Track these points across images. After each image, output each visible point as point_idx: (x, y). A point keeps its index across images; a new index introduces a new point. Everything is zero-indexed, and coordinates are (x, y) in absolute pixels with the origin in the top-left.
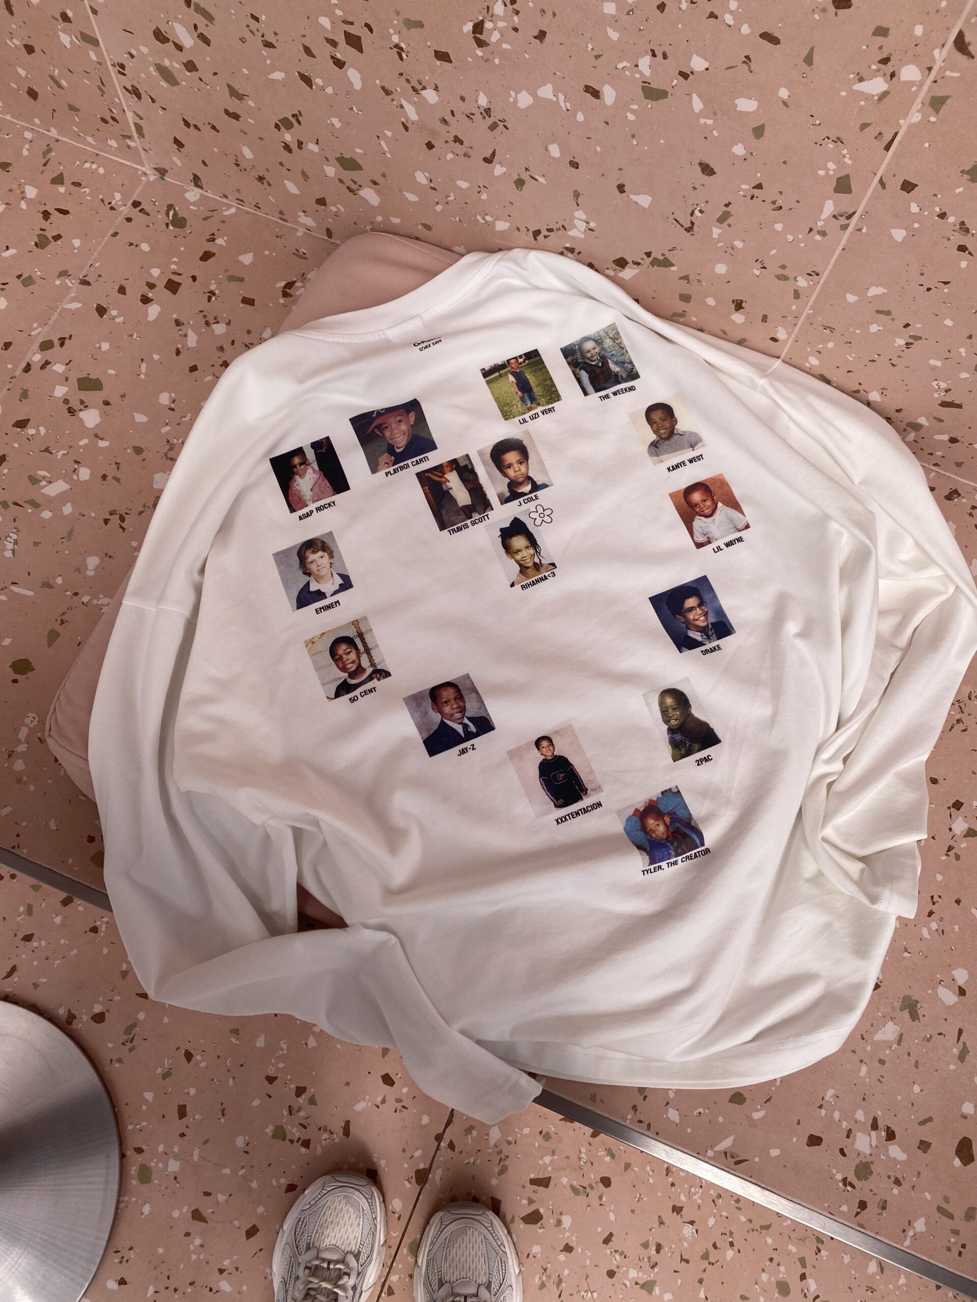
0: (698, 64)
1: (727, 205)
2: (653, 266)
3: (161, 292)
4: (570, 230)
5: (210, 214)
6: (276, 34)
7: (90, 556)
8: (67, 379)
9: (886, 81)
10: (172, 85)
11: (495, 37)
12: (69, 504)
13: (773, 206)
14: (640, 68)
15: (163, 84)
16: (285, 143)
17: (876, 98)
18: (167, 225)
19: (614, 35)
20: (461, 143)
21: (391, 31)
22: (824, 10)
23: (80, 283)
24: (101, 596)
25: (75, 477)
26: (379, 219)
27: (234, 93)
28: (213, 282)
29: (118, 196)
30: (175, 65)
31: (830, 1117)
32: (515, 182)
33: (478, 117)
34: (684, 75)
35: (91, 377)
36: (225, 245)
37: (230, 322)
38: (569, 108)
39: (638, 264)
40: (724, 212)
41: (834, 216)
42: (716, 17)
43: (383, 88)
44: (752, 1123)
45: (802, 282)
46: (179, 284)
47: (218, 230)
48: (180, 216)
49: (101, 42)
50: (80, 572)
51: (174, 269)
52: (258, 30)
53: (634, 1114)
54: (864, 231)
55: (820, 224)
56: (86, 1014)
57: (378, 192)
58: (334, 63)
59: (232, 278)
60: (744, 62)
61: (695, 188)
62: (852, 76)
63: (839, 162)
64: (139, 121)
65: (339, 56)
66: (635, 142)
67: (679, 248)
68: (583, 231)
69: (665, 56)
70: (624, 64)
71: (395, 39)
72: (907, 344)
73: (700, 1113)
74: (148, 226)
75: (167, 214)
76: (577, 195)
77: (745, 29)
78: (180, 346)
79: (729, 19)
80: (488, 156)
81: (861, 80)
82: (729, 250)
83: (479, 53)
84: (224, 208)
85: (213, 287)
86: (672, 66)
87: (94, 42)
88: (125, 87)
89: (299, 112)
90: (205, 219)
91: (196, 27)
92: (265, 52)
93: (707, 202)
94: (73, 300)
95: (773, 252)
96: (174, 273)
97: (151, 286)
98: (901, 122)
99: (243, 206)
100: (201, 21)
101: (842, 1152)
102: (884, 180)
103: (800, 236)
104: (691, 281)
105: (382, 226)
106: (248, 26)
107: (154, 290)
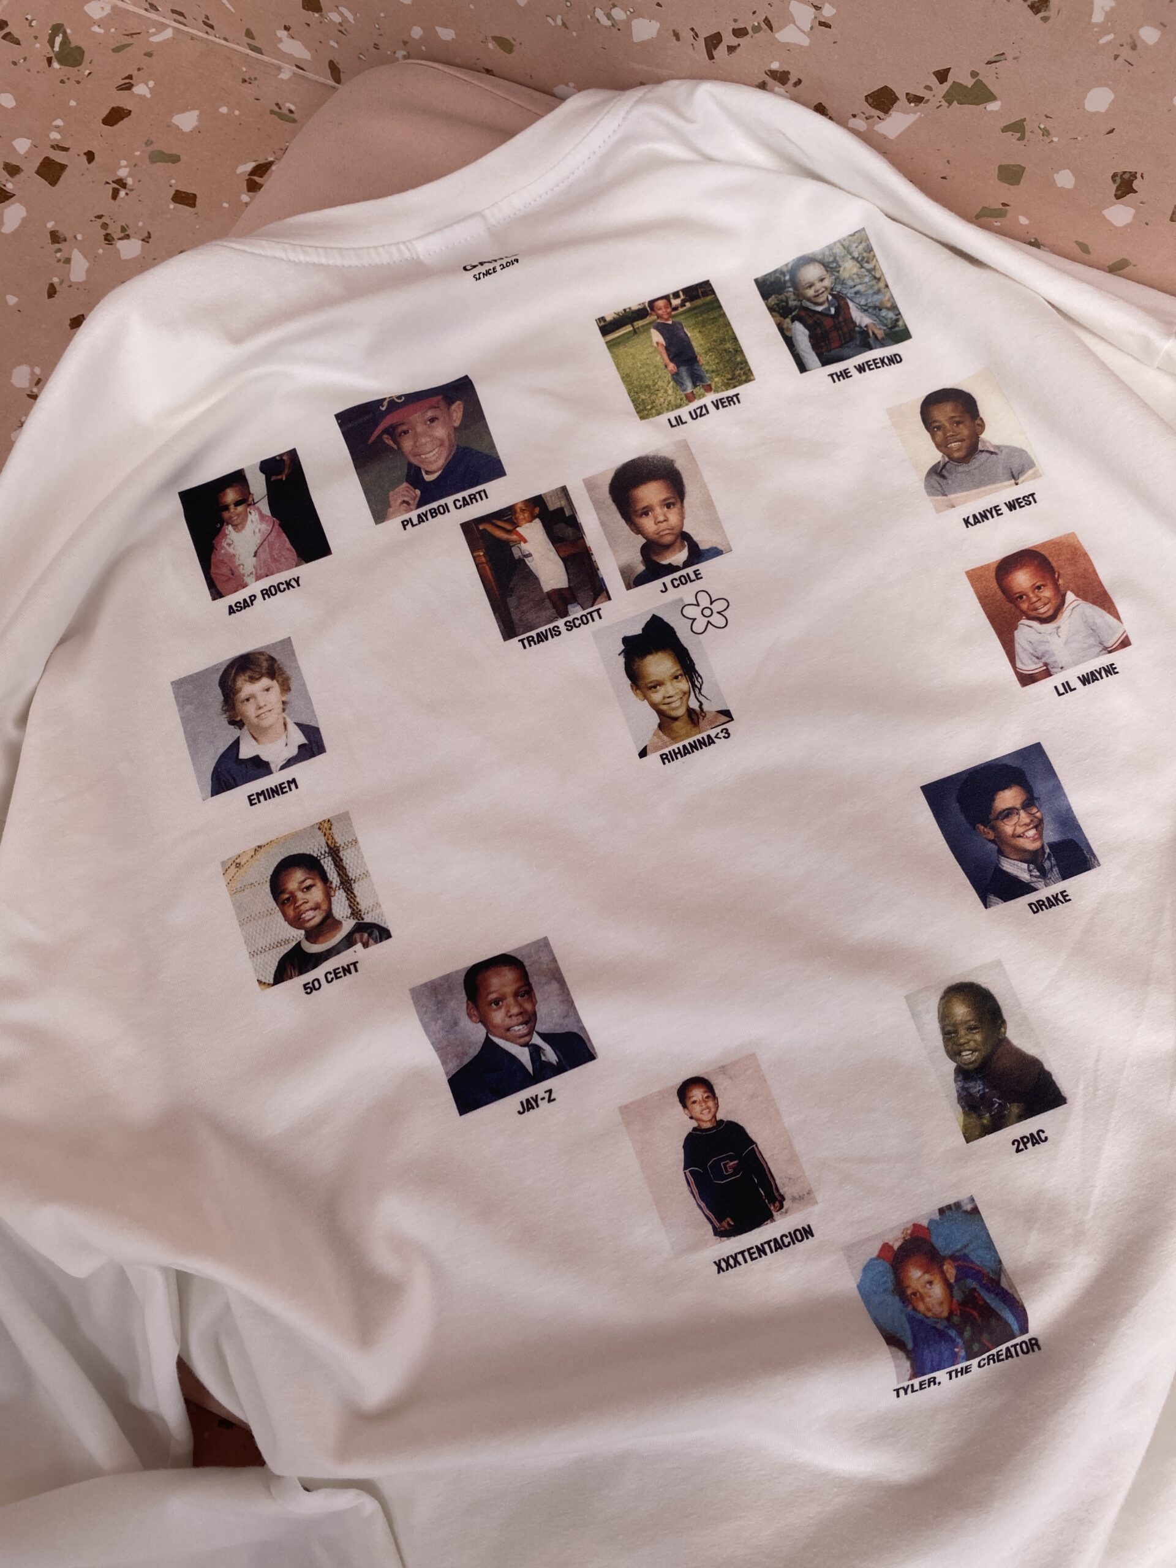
2: (950, 103)
3: (30, 182)
4: (781, 28)
5: (129, 40)
18: (49, 61)
26: (417, 32)
28: (124, 163)
36: (149, 96)
37: (149, 236)
39: (918, 100)
46: (63, 167)
47: (139, 69)
48: (73, 45)
51: (55, 140)
59: (159, 157)
67: (1011, 55)
68: (807, 29)
74: (15, 63)
75: (51, 43)
78: (56, 280)
82: (1126, 53)
84: (153, 30)
85: (122, 173)
90: (116, 50)
96: (57, 147)
97: (13, 170)
99: (185, 25)
104: (1027, 134)
105: (423, 48)
107: (17, 177)
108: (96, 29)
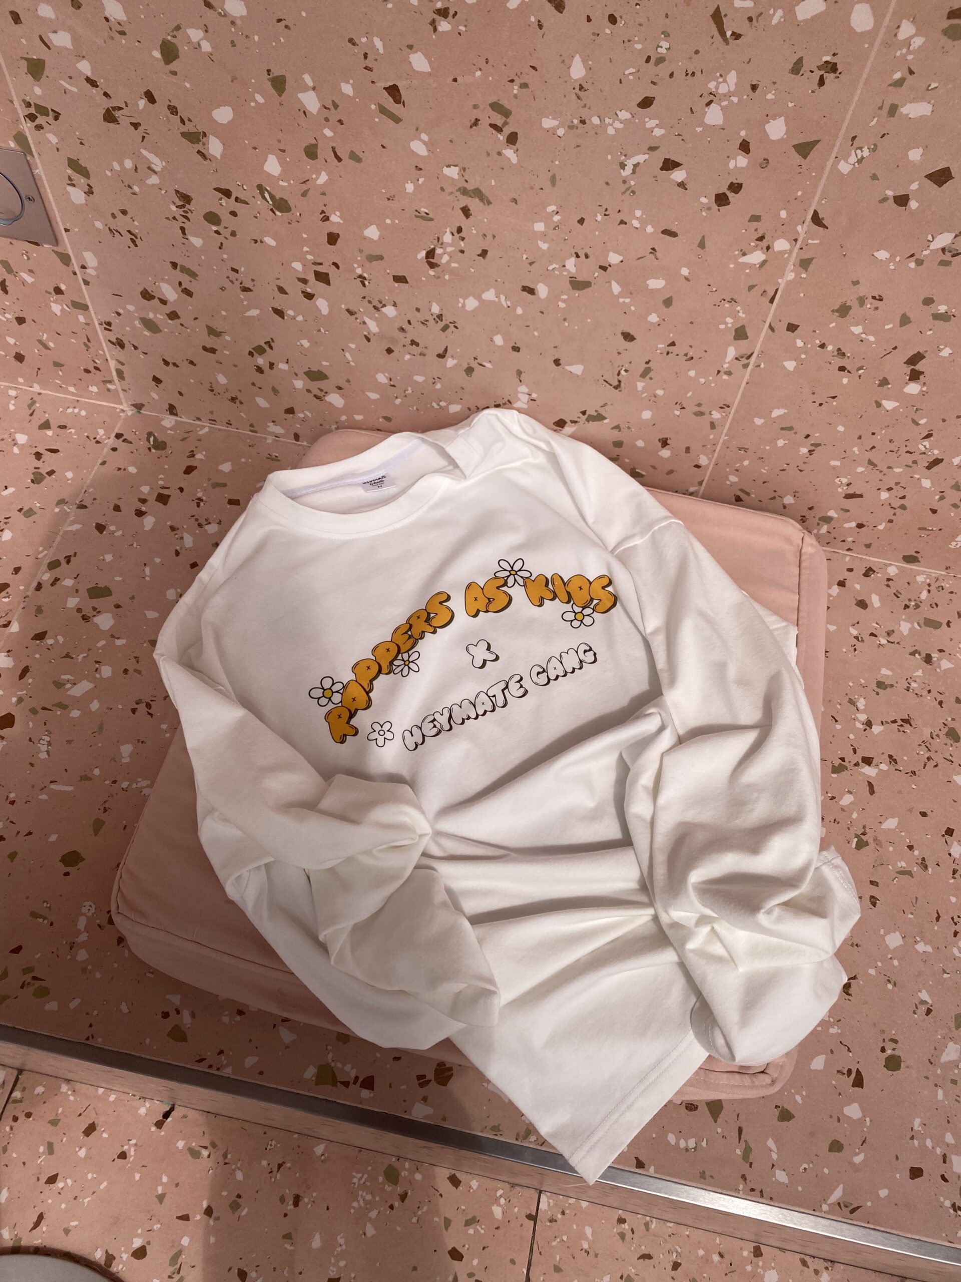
0: (614, 258)
1: (647, 363)
2: (588, 422)
3: (153, 505)
4: (513, 403)
5: (187, 435)
6: (253, 280)
7: (123, 744)
8: (77, 591)
9: (764, 253)
10: (154, 333)
11: (445, 259)
12: (96, 701)
13: (686, 358)
14: (567, 267)
15: (147, 333)
16: (257, 367)
17: (758, 266)
18: (150, 449)
19: (544, 246)
20: (417, 345)
21: (356, 266)
22: (709, 209)
23: (78, 508)
24: (139, 780)
25: (98, 676)
26: (343, 418)
27: (212, 331)
28: (199, 490)
29: (101, 432)
30: (158, 316)
31: (923, 1145)
32: (465, 371)
33: (431, 322)
34: (604, 268)
35: (99, 586)
36: (204, 458)
37: (220, 521)
38: (509, 305)
39: (575, 422)
40: (646, 368)
41: (737, 359)
42: (626, 223)
43: (348, 310)
44: (856, 1168)
45: (716, 415)
46: (169, 496)
47: (196, 447)
48: (160, 440)
49: (90, 307)
50: (115, 761)
51: (162, 484)
52: (237, 280)
53: (743, 1182)
54: (762, 366)
55: (726, 366)
56: (125, 1252)
57: (343, 396)
58: (305, 297)
59: (216, 485)
60: (651, 253)
61: (619, 353)
62: (737, 253)
63: (735, 316)
64: (120, 367)
65: (309, 290)
66: (566, 324)
67: (609, 404)
68: (526, 401)
69: (587, 256)
70: (554, 266)
71: (359, 271)
72: (810, 451)
73: (805, 1169)
74: (132, 452)
75: (148, 440)
76: (519, 373)
77: (649, 229)
78: (178, 548)
79: (636, 223)
80: (441, 351)
81: (744, 254)
82: (653, 399)
83: (432, 272)
84: (199, 429)
85: (200, 495)
86: (593, 263)
87: (85, 307)
88: (109, 341)
89: (272, 339)
90: (183, 440)
91: (180, 284)
92: (242, 296)
93: (630, 363)
94: (73, 523)
95: (690, 394)
96: (163, 488)
97: (143, 501)
98: (780, 281)
99: (216, 425)
100: (185, 279)
101: (943, 1178)
102: (773, 325)
103: (711, 378)
104: (622, 429)
105: (346, 423)
106: (228, 277)
107: (146, 504)
108: (169, 432)
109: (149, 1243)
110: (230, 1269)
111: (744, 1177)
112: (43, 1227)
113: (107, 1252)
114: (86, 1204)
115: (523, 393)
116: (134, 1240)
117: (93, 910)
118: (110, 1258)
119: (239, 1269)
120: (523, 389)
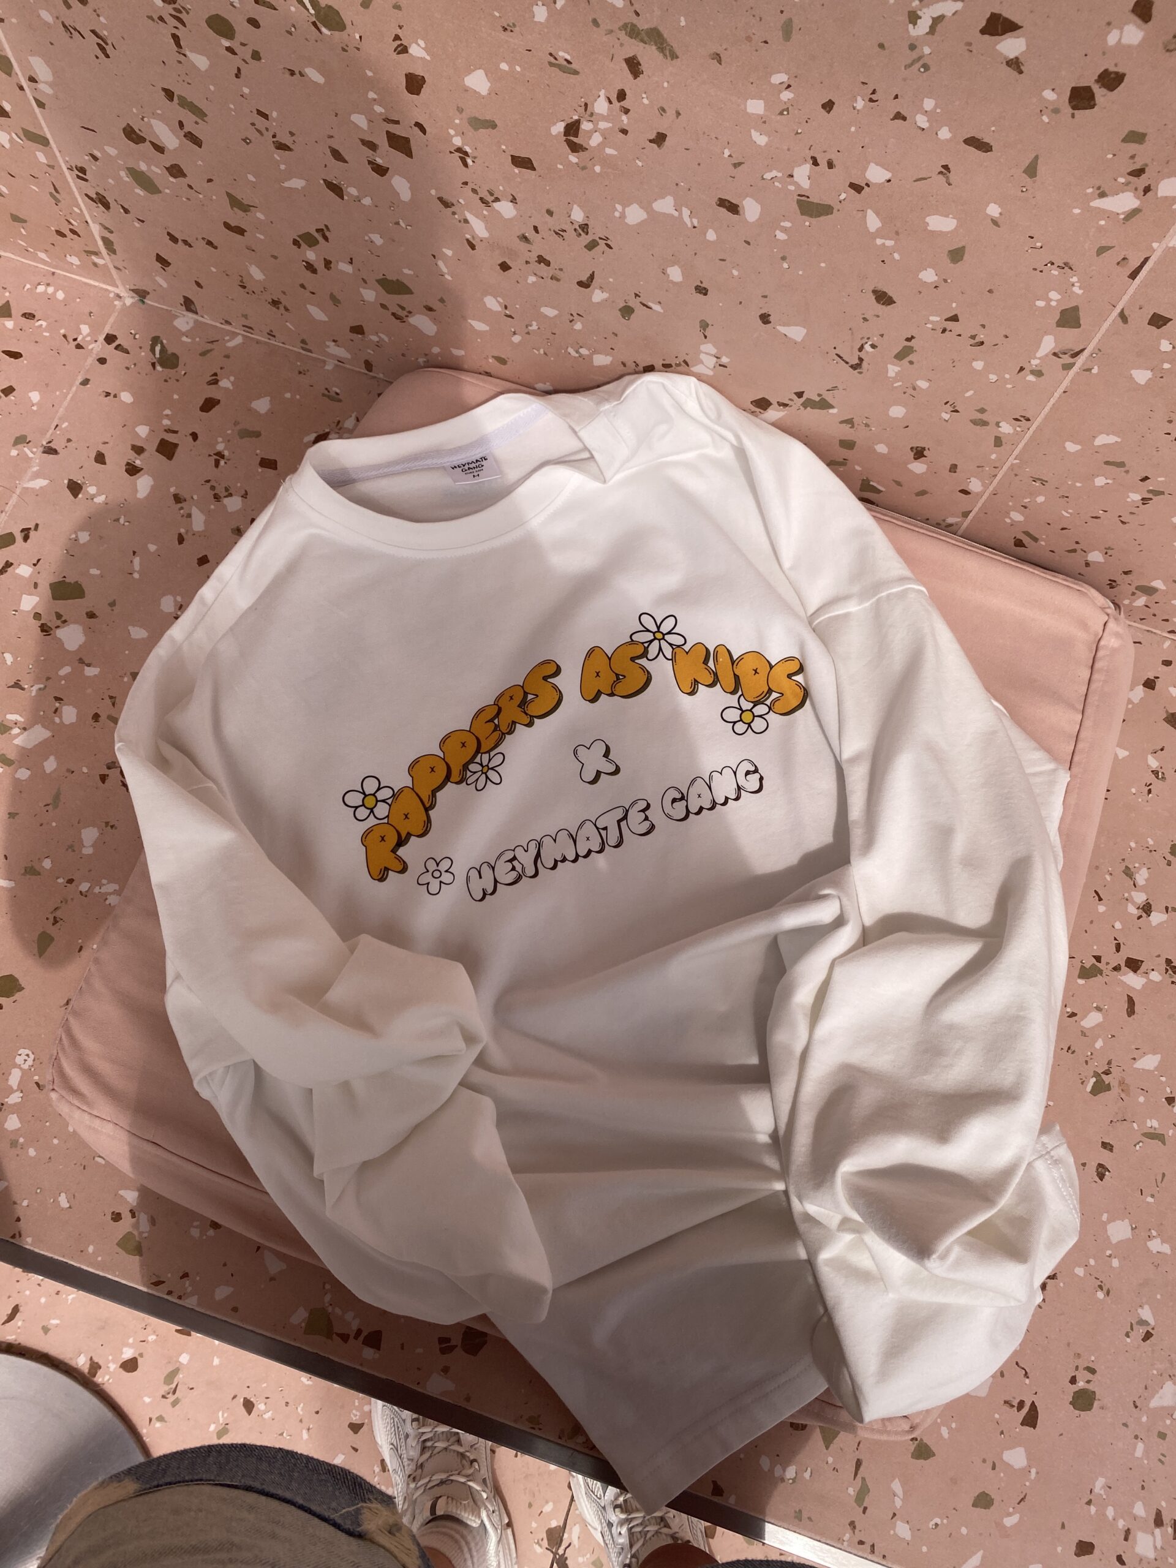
0: (876, 174)
1: (909, 340)
2: (805, 408)
3: (150, 459)
4: (692, 366)
5: (209, 346)
6: (292, 134)
7: (85, 827)
8: (36, 585)
9: (1138, 198)
10: (152, 193)
11: (595, 140)
12: (52, 758)
13: (972, 342)
14: (796, 178)
15: (139, 191)
16: (307, 262)
17: (1122, 217)
18: (154, 365)
19: (761, 140)
20: (548, 264)
21: (452, 132)
22: (1056, 111)
23: (44, 452)
24: (104, 881)
25: (57, 720)
26: (436, 350)
27: (235, 202)
28: (220, 439)
29: (85, 329)
30: (156, 171)
31: (1102, 1514)
32: (620, 310)
33: (570, 234)
34: (857, 188)
35: (67, 580)
36: (231, 388)
37: (246, 493)
38: (696, 225)
39: (785, 405)
40: (905, 347)
41: (1055, 354)
42: (904, 119)
43: (440, 199)
44: (1004, 1532)
45: (1006, 428)
46: (176, 446)
47: (221, 368)
48: (170, 352)
49: (51, 141)
50: (74, 851)
51: (167, 425)
52: (267, 129)
53: (851, 1532)
54: (1095, 371)
55: (1035, 362)
56: (113, 1361)
57: (434, 320)
58: (373, 169)
59: (245, 434)
60: (941, 173)
61: (865, 319)
62: (1090, 190)
63: (1066, 291)
64: (107, 235)
65: (379, 161)
66: (786, 265)
67: (841, 387)
68: (712, 367)
69: (831, 165)
70: (774, 173)
71: (457, 141)
72: (1143, 499)
73: (937, 1525)
74: (128, 368)
75: (153, 350)
76: (704, 325)
77: (944, 134)
78: (182, 531)
79: (922, 121)
80: (584, 278)
81: (1102, 195)
82: (910, 391)
83: (573, 158)
84: (227, 338)
85: (220, 447)
86: (839, 177)
87: (44, 142)
88: (87, 195)
89: (326, 226)
90: (203, 354)
91: (181, 125)
92: (277, 155)
93: (882, 336)
94: (37, 476)
95: (970, 393)
96: (169, 431)
97: (138, 450)
98: (1155, 245)
99: (252, 334)
100: (189, 119)
101: (1120, 1559)
102: (1126, 313)
103: (1007, 376)
104: (856, 426)
105: (440, 358)
106: (253, 124)
107: (142, 456)
108: (184, 339)
109: (141, 1355)
110: (235, 1397)
111: (852, 1525)
112: (18, 1322)
113: (91, 1359)
114: (70, 1301)
115: (707, 353)
116: (125, 1350)
117: (30, 1062)
118: (95, 1367)
119: (245, 1398)
120: (708, 348)
